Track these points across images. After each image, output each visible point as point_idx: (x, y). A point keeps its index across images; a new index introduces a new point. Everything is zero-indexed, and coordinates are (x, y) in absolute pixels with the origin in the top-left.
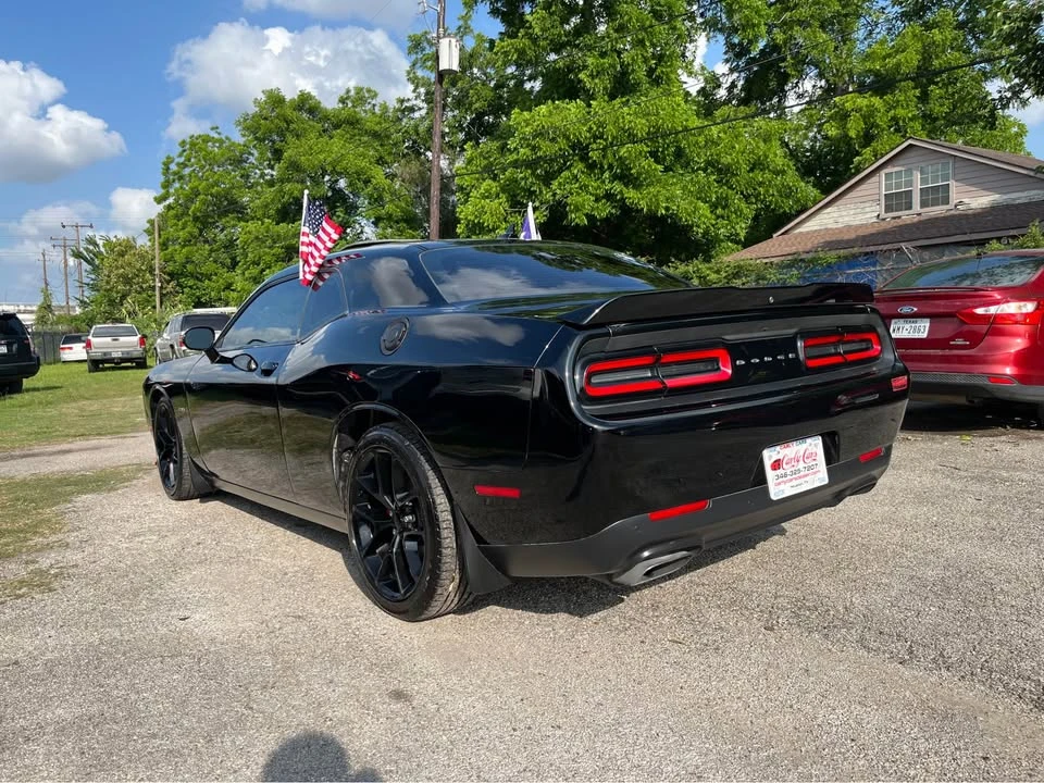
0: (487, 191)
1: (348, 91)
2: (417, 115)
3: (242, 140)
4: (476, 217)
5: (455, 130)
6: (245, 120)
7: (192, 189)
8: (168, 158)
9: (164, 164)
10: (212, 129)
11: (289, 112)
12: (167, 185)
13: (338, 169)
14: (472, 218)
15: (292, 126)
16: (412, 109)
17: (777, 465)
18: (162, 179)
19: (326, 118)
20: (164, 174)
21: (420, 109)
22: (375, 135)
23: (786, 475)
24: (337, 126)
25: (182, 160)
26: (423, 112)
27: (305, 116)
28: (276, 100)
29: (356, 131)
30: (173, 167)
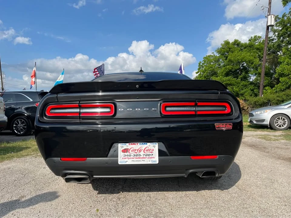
0: (287, 62)
1: (252, 37)
2: (274, 41)
3: (218, 55)
4: (282, 71)
5: (287, 44)
6: (218, 50)
7: (204, 69)
8: (200, 62)
9: (199, 64)
10: (212, 53)
11: (230, 46)
12: (199, 69)
13: (243, 60)
14: (280, 72)
15: (231, 50)
16: (273, 40)
17: (125, 151)
18: (198, 67)
19: (242, 46)
20: (199, 66)
21: (276, 39)
22: (258, 49)
23: (130, 156)
24: (245, 48)
25: (203, 62)
26: (277, 40)
27: (236, 46)
28: (227, 43)
29: (251, 49)
30: (201, 64)
